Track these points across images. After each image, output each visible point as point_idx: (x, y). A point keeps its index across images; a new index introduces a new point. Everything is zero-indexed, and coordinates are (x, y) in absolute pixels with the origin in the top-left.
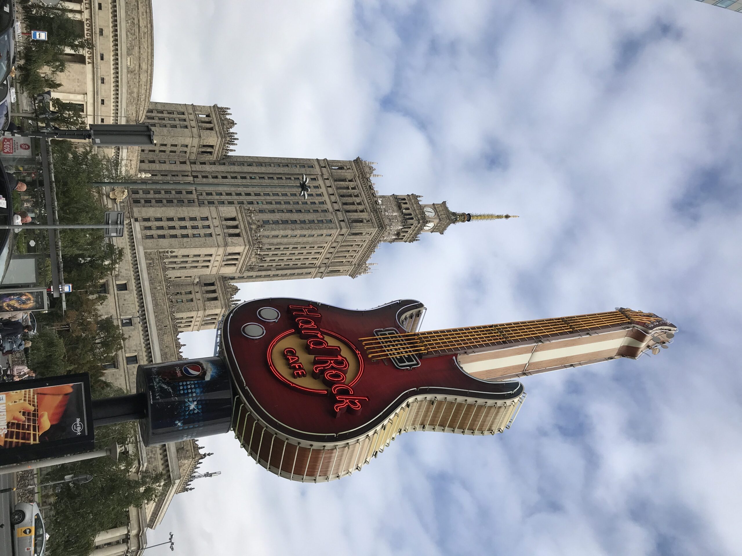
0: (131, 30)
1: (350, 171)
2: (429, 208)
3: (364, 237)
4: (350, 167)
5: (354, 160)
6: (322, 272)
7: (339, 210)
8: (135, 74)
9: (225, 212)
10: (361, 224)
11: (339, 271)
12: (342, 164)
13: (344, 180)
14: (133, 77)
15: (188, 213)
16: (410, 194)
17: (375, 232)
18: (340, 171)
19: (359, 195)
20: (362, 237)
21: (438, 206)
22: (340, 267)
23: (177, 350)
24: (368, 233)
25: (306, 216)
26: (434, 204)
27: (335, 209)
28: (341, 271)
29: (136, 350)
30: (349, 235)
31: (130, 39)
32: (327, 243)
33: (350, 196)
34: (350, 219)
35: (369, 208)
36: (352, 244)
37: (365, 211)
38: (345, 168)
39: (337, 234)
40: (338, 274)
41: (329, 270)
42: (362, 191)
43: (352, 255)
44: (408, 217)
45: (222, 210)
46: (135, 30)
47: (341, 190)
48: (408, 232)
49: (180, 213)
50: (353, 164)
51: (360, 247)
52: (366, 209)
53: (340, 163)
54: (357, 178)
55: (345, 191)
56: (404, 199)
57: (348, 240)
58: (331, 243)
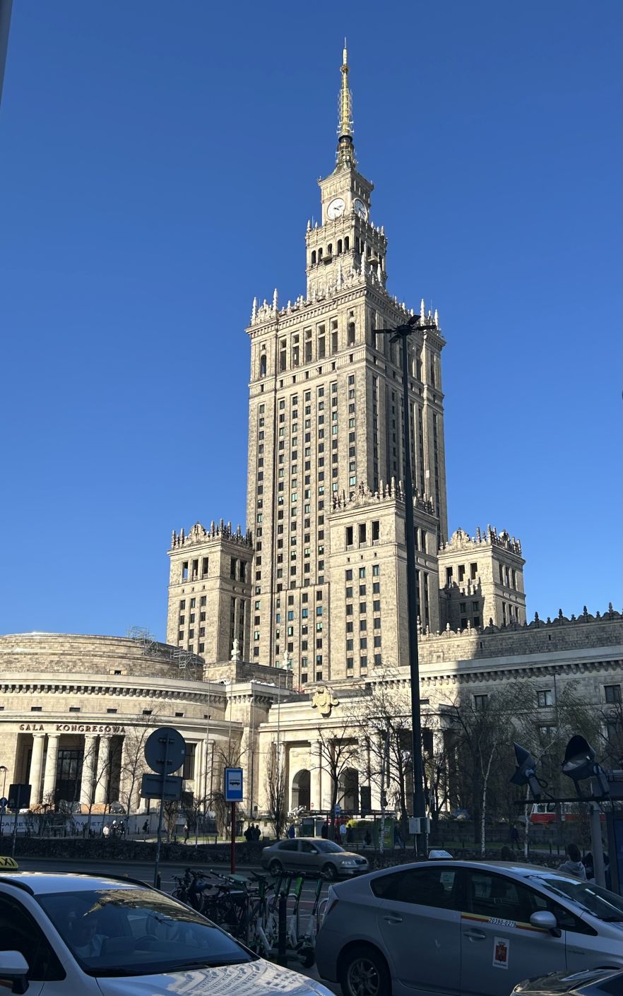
0: (68, 666)
1: (268, 345)
2: (329, 209)
6: (434, 396)
7: (334, 364)
8: (134, 665)
9: (338, 542)
10: (357, 326)
11: (432, 367)
12: (257, 359)
13: (284, 354)
14: (139, 667)
15: (340, 600)
18: (268, 361)
19: (308, 329)
21: (325, 194)
23: (593, 622)
25: (343, 417)
27: (331, 369)
29: (596, 687)
31: (82, 668)
33: (309, 344)
34: (348, 345)
35: (332, 313)
37: (334, 319)
44: (344, 247)
45: (335, 548)
46: (69, 661)
47: (301, 360)
49: (340, 612)
52: (331, 318)
55: (301, 354)
56: (314, 253)
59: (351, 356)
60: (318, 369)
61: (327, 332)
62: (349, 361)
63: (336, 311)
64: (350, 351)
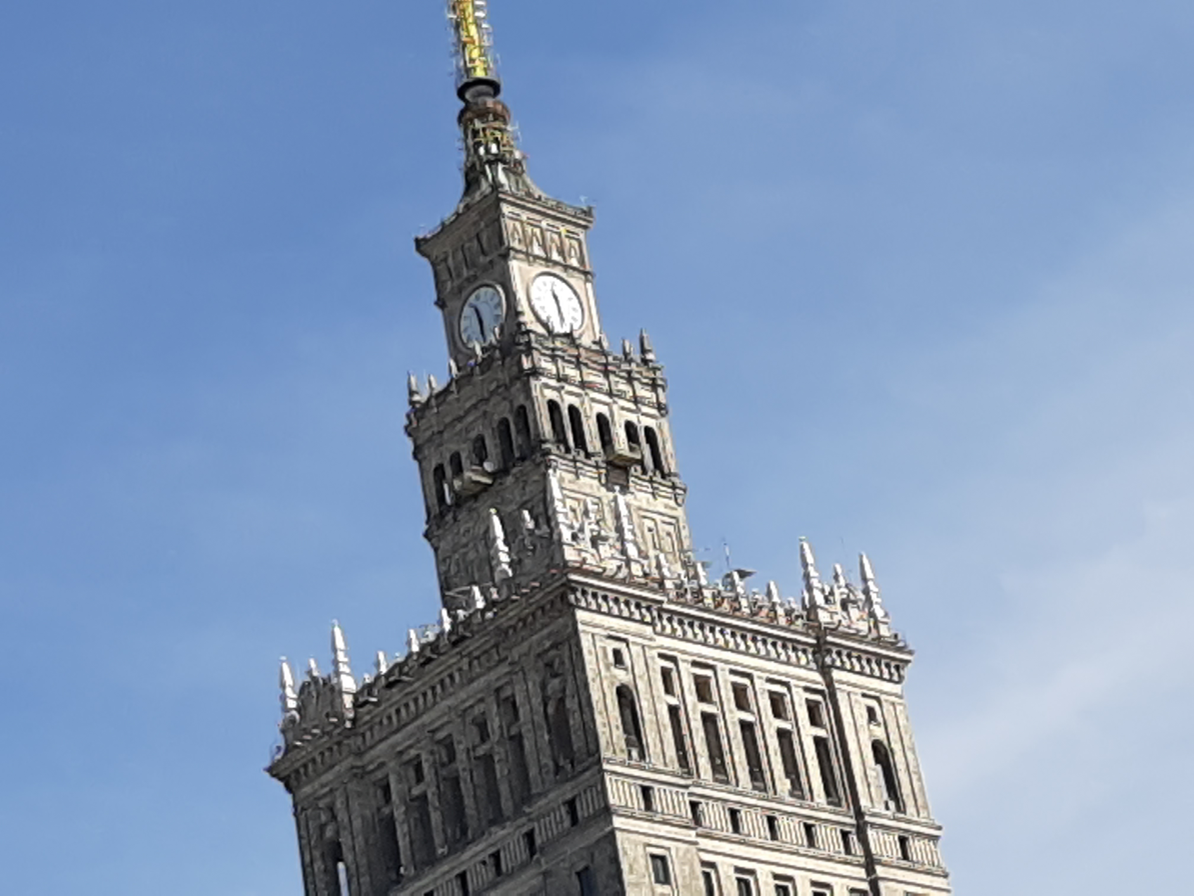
1: (339, 804)
2: (464, 324)
3: (640, 668)
4: (321, 804)
5: (289, 788)
6: (903, 841)
7: (530, 836)
10: (571, 704)
11: (877, 746)
12: (317, 854)
13: (390, 824)
16: (409, 445)
17: (598, 619)
18: (348, 855)
19: (441, 735)
20: (642, 686)
21: (445, 276)
22: (852, 746)
24: (617, 653)
26: (441, 303)
27: (525, 856)
28: (879, 733)
30: (642, 756)
32: (712, 865)
33: (456, 781)
34: (558, 769)
35: (492, 675)
36: (697, 724)
37: (507, 692)
38: (329, 833)
39: (645, 826)
40: (896, 746)
41: (880, 808)
42: (418, 722)
43: (765, 703)
44: (517, 439)
47: (438, 839)
48: (600, 418)
50: (307, 790)
51: (709, 673)
52: (498, 690)
53: (312, 862)
54: (367, 757)
55: (435, 817)
56: (439, 471)
57: (671, 751)
58: (704, 843)
59: (571, 804)
60: (490, 862)
61: (495, 737)
62: (567, 823)
63: (504, 669)
64: (567, 791)
